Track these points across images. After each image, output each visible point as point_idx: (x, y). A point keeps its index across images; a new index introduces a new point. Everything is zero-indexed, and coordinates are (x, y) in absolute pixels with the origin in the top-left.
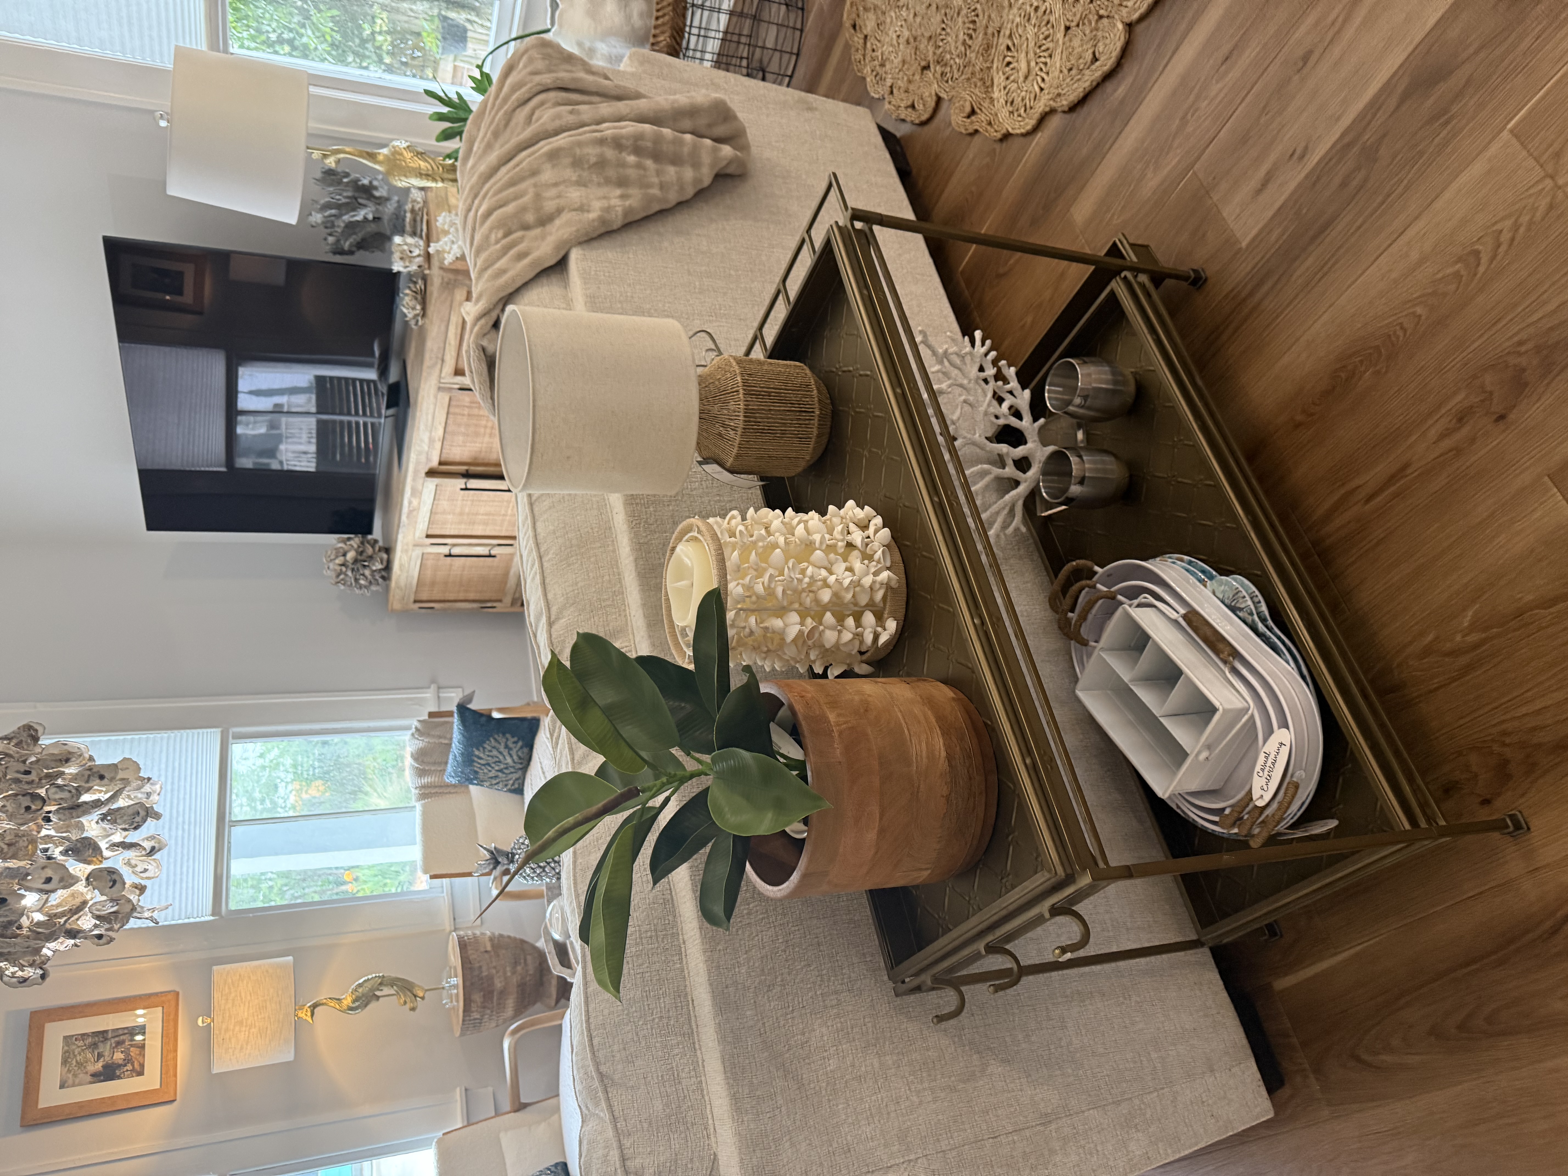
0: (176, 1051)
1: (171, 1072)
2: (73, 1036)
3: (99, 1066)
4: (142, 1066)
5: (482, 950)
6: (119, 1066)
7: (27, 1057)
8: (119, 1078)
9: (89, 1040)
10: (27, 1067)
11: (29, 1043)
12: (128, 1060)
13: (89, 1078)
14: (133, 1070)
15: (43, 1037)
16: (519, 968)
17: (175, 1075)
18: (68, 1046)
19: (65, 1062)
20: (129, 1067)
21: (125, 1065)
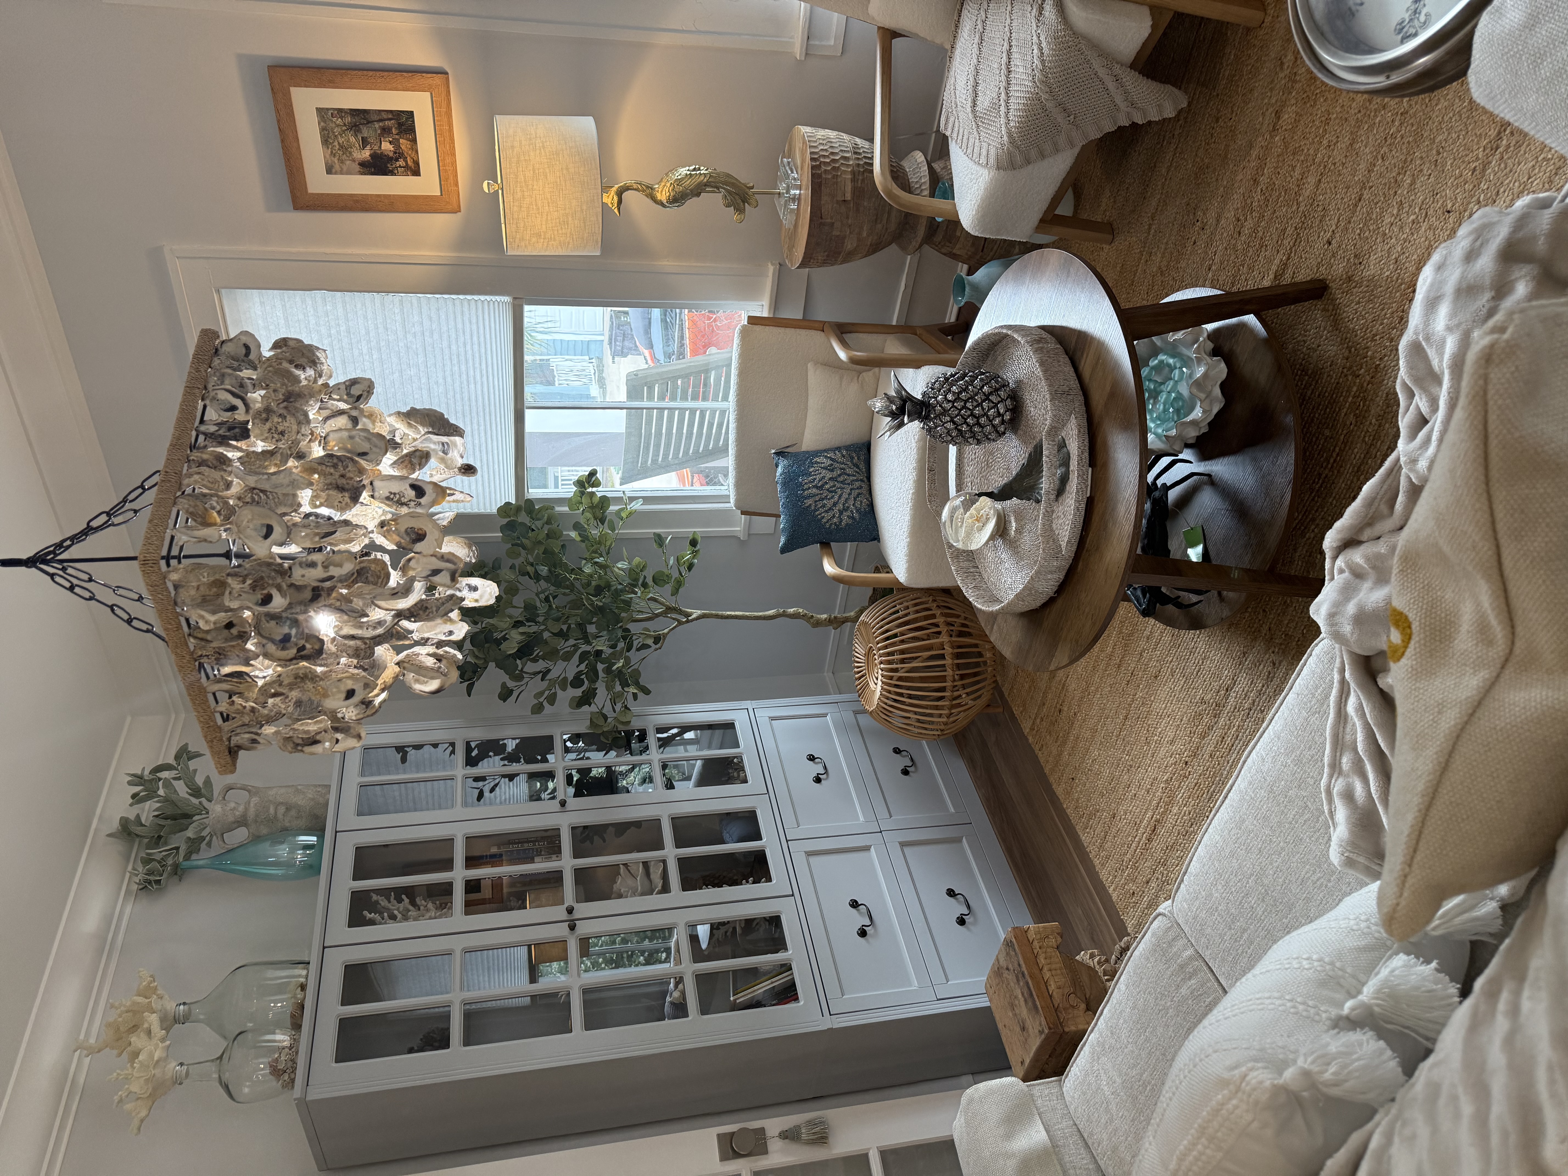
0: (454, 155)
1: (451, 180)
2: (328, 109)
3: (366, 154)
4: (417, 164)
5: (840, 198)
6: (390, 159)
7: (280, 130)
8: (391, 173)
9: (348, 119)
10: (282, 141)
11: (277, 111)
12: (399, 154)
13: (357, 168)
14: (407, 167)
15: (291, 105)
16: (879, 226)
17: (457, 185)
18: (325, 122)
19: (325, 141)
20: (401, 162)
21: (397, 160)
